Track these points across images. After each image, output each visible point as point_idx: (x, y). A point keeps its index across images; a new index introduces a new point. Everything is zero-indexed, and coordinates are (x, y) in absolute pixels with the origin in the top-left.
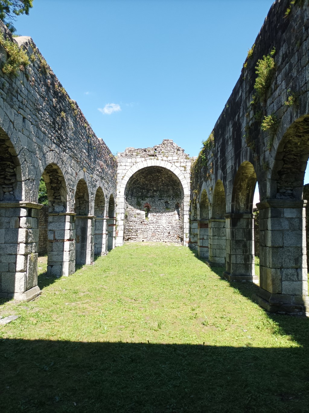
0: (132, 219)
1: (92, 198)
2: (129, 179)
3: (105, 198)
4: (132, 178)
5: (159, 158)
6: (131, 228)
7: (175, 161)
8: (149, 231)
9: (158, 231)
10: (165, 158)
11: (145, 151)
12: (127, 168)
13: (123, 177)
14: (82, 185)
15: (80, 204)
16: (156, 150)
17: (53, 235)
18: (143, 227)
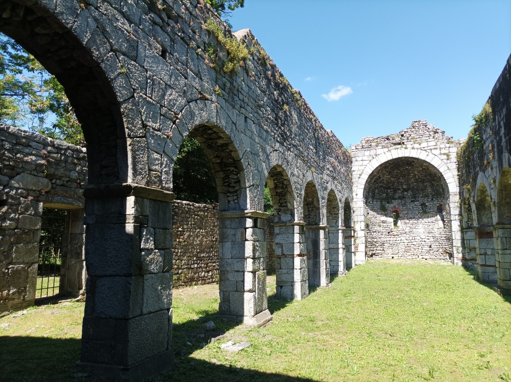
0: (376, 228)
1: (323, 203)
2: (368, 177)
3: (339, 203)
4: (372, 176)
5: (409, 146)
6: (375, 240)
7: (432, 148)
8: (401, 244)
9: (413, 243)
10: (416, 146)
11: (388, 139)
12: (365, 163)
13: (360, 175)
14: (310, 188)
15: (309, 211)
16: (402, 136)
17: (280, 249)
18: (391, 239)
